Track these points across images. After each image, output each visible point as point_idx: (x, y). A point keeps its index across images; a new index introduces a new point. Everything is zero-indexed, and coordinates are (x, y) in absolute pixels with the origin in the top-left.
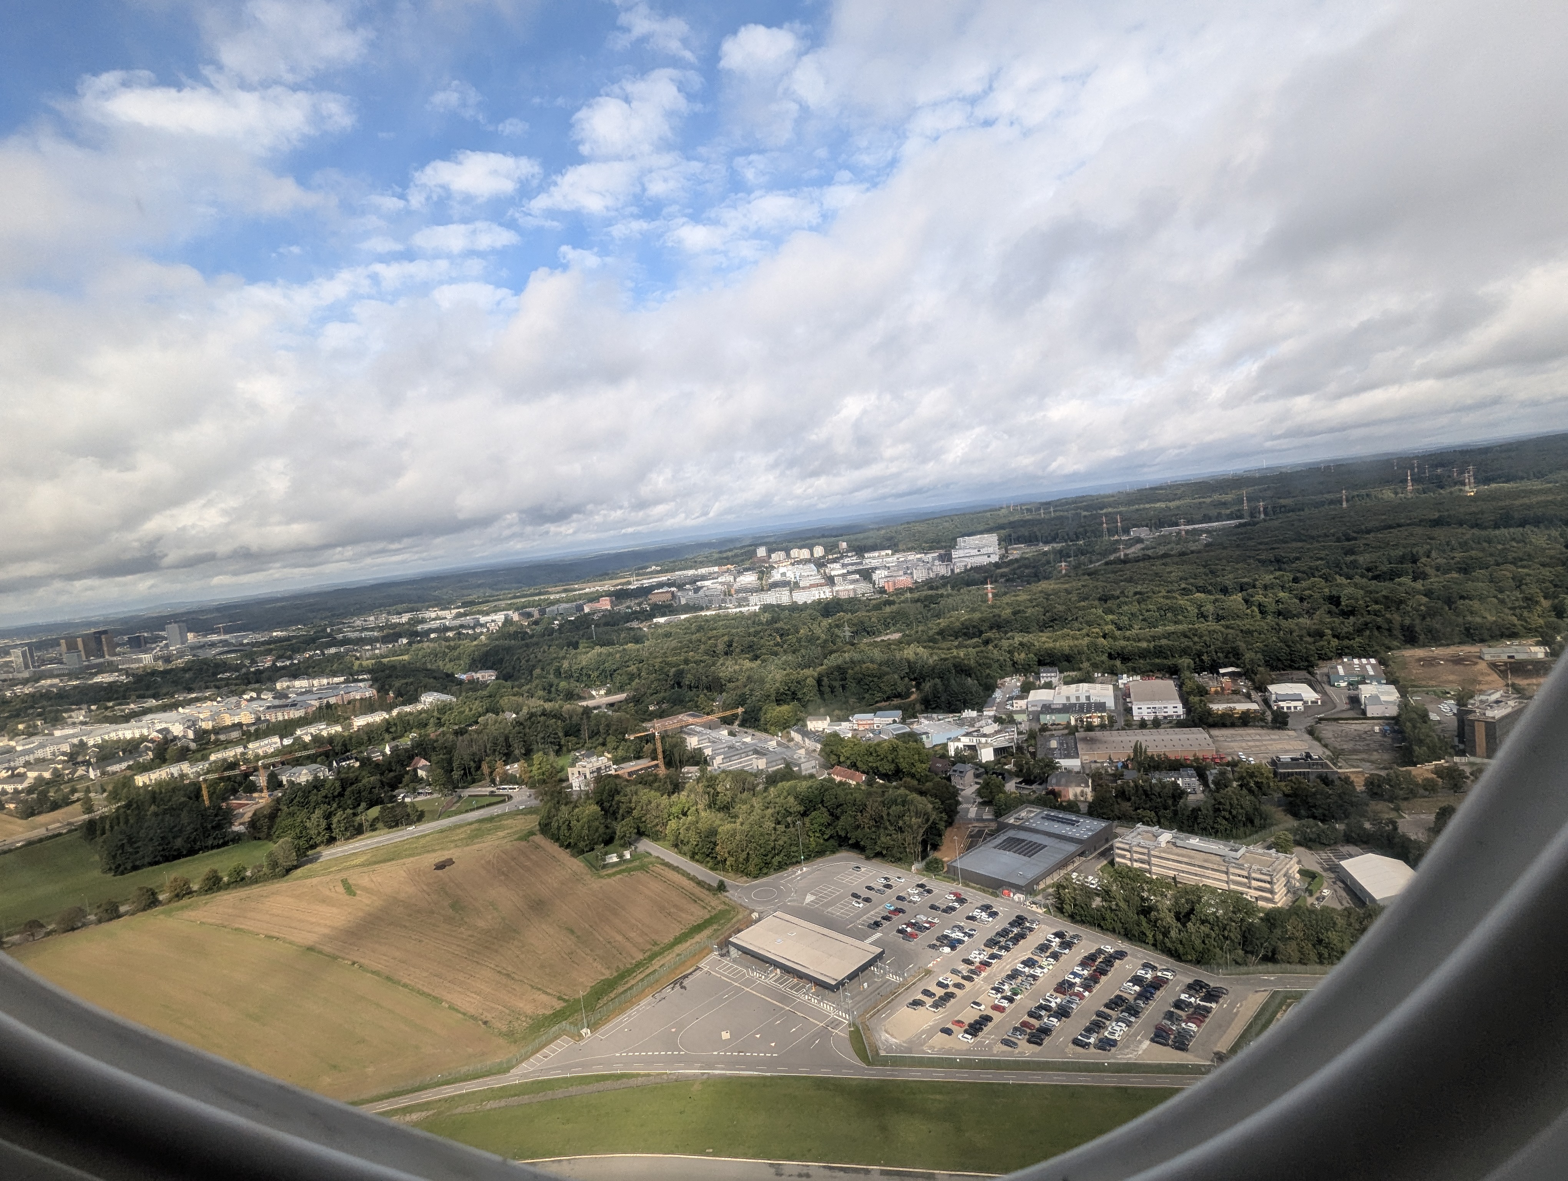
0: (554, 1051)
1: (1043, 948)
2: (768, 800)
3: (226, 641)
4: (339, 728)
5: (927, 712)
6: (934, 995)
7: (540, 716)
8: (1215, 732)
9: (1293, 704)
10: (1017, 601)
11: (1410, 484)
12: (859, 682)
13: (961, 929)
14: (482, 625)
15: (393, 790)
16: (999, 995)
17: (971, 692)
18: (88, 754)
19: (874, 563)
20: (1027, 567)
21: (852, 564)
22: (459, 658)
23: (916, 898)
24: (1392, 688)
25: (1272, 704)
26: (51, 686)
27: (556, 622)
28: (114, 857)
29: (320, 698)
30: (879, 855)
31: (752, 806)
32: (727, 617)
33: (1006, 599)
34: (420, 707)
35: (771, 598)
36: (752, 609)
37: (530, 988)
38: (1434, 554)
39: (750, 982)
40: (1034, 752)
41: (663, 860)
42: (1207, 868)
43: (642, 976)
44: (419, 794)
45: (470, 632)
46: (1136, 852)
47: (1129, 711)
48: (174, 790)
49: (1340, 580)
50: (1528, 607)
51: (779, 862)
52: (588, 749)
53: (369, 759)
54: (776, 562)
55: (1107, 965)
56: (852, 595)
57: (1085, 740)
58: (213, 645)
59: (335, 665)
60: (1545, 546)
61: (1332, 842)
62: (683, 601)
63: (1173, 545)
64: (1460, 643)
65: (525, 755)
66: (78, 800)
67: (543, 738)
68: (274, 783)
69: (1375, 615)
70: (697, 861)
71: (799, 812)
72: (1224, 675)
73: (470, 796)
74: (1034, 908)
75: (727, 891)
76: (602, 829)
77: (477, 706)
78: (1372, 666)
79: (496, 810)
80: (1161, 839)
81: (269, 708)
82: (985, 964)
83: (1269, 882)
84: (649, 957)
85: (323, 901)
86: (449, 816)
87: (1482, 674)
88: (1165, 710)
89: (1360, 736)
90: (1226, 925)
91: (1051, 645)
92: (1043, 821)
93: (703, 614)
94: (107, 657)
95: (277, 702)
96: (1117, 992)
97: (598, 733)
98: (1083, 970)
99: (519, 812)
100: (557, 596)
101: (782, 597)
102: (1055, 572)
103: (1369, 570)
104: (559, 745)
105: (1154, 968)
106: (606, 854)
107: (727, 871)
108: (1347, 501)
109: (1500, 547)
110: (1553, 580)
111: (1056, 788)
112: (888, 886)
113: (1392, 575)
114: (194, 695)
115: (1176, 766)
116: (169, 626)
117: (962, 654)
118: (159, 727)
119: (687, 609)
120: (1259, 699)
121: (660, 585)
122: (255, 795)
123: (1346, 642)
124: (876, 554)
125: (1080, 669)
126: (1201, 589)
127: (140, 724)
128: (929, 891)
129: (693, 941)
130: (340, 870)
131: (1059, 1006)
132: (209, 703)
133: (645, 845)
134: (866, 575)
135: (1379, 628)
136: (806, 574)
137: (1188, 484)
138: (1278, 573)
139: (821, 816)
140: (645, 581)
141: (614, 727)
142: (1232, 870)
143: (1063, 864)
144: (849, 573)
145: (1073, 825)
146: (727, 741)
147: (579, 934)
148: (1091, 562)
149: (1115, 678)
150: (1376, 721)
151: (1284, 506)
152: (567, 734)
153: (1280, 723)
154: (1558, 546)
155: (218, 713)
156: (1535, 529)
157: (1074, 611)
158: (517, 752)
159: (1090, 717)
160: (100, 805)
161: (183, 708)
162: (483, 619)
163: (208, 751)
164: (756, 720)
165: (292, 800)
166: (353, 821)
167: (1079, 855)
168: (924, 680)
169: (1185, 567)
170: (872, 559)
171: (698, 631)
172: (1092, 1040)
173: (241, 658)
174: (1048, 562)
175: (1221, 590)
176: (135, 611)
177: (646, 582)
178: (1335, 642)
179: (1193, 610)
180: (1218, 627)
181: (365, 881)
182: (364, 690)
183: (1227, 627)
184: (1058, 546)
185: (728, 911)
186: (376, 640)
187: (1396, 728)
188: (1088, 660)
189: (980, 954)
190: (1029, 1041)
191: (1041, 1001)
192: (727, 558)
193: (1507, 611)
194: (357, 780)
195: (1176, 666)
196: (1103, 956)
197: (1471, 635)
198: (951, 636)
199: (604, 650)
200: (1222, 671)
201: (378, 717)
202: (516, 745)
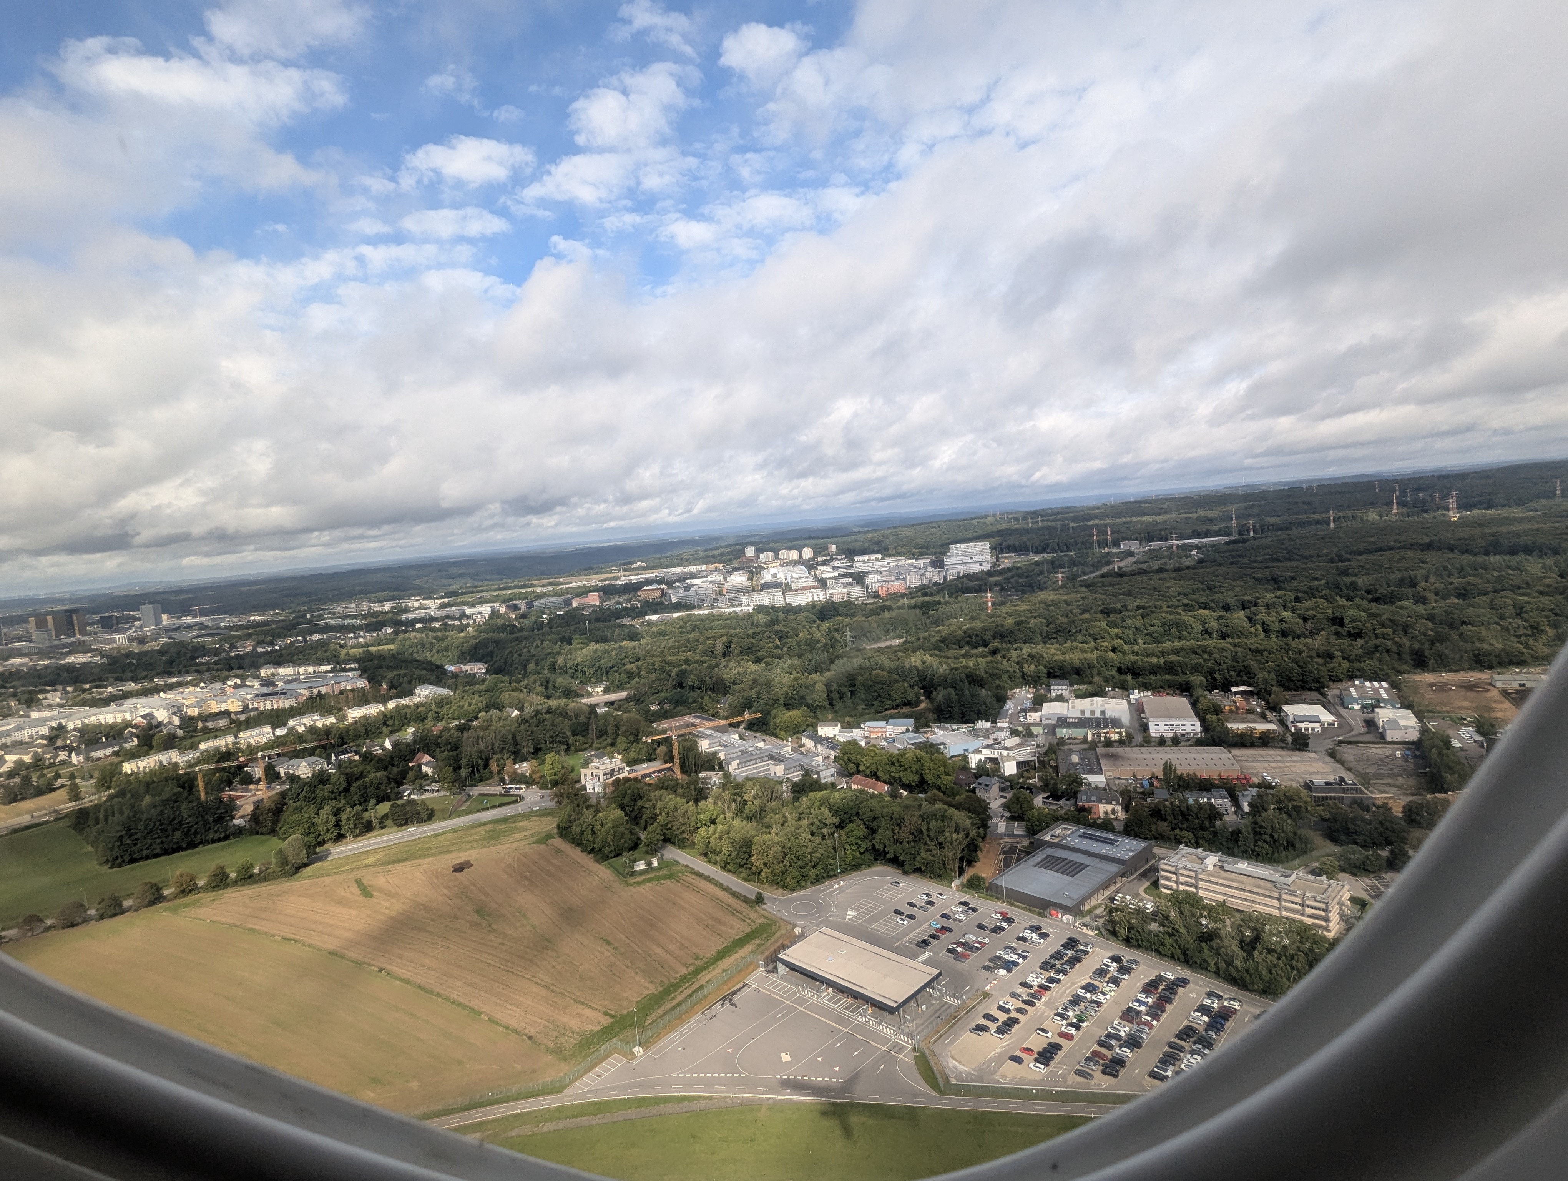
0: (607, 1070)
1: (1101, 972)
2: (800, 810)
3: (202, 624)
4: (332, 720)
5: (940, 722)
6: (997, 1020)
7: (546, 714)
8: (1236, 752)
9: (1310, 726)
10: (1016, 611)
11: (1395, 507)
12: (869, 688)
13: (1013, 950)
14: (468, 617)
15: (398, 787)
16: (1064, 1022)
17: (985, 704)
18: (69, 738)
19: (865, 567)
20: (1020, 576)
21: (844, 567)
22: (446, 649)
23: (962, 917)
24: (1408, 713)
25: (1290, 725)
26: (21, 665)
27: (545, 616)
28: (112, 849)
29: (310, 688)
30: (918, 870)
31: (784, 816)
32: (720, 617)
33: (1005, 609)
34: (417, 700)
35: (765, 599)
36: (745, 609)
37: (572, 1002)
38: (1432, 579)
39: (802, 1001)
40: (1057, 767)
41: (693, 869)
42: (1258, 894)
43: (688, 992)
44: (425, 790)
45: (457, 623)
46: (1183, 875)
47: (1145, 728)
48: (166, 779)
49: (1341, 601)
50: (1533, 635)
51: (817, 875)
52: (597, 749)
53: (371, 753)
54: (765, 563)
55: (1171, 993)
56: (846, 598)
57: (1106, 756)
58: (189, 627)
59: (319, 653)
60: (1540, 574)
61: (1376, 868)
62: (674, 600)
63: (1167, 560)
64: (1469, 669)
65: (533, 753)
66: (62, 786)
67: (552, 737)
68: (272, 775)
69: (1384, 638)
70: (729, 871)
71: (834, 824)
72: (1236, 693)
73: (479, 795)
74: (1085, 930)
75: (765, 904)
76: (627, 835)
77: (477, 701)
78: (1384, 688)
79: (508, 811)
80: (1208, 861)
81: (257, 696)
82: (1044, 988)
83: (1323, 910)
84: (693, 971)
85: (340, 903)
86: (460, 816)
87: (1495, 701)
88: (1183, 727)
89: (1381, 760)
90: (1293, 955)
91: (1061, 657)
92: (1081, 839)
93: (696, 613)
94: (78, 636)
95: (265, 690)
96: (1186, 1023)
97: (606, 733)
98: (1147, 997)
99: (531, 814)
100: (544, 590)
101: (775, 598)
102: (1049, 582)
103: (1368, 592)
104: (567, 744)
105: (1219, 997)
106: (635, 861)
107: (762, 883)
108: (1334, 521)
109: (1496, 574)
110: (1553, 609)
111: (1087, 805)
112: (931, 903)
113: (1390, 599)
114: (175, 680)
115: (1205, 786)
116: (143, 607)
117: (971, 664)
118: (143, 712)
119: (678, 607)
120: (1274, 719)
121: (649, 582)
122: (252, 787)
123: (1356, 665)
124: (866, 558)
125: (1090, 683)
126: (1203, 605)
127: (121, 708)
128: (974, 910)
129: (737, 956)
130: (352, 870)
131: (1129, 1035)
132: (191, 689)
133: (672, 853)
134: (859, 578)
135: (1388, 651)
136: (797, 576)
137: (1172, 499)
138: (1279, 593)
139: (857, 829)
140: (633, 577)
141: (624, 728)
142: (1284, 897)
143: (1106, 885)
144: (841, 576)
145: (1113, 844)
146: (740, 746)
147: (616, 945)
148: (1084, 574)
149: (1126, 693)
150: (1395, 746)
151: (1272, 525)
152: (575, 733)
153: (1300, 745)
154: (1553, 575)
155: (205, 700)
156: (1530, 558)
157: (1078, 623)
158: (525, 750)
159: (1107, 733)
160: (87, 793)
161: (165, 693)
162: (469, 611)
163: (197, 739)
164: (764, 724)
165: (299, 795)
166: (362, 818)
167: (1122, 876)
168: (935, 689)
169: (1182, 582)
170: (862, 563)
171: (693, 630)
172: (1169, 1073)
173: (220, 641)
174: (1042, 573)
175: (1223, 607)
176: (100, 589)
177: (635, 578)
178: (1345, 664)
179: (1197, 626)
180: (1226, 645)
181: (380, 881)
182: (353, 681)
183: (1235, 645)
184: (1049, 556)
185: (769, 925)
186: (360, 628)
187: (1418, 753)
188: (1099, 674)
189: (1037, 978)
190: (1104, 1072)
191: (1110, 1030)
192: (713, 556)
193: (1512, 638)
194: (361, 776)
195: (1187, 683)
196: (1164, 983)
197: (1480, 661)
198: (954, 644)
199: (599, 646)
200: (1234, 689)
201: (374, 710)
202: (524, 744)
